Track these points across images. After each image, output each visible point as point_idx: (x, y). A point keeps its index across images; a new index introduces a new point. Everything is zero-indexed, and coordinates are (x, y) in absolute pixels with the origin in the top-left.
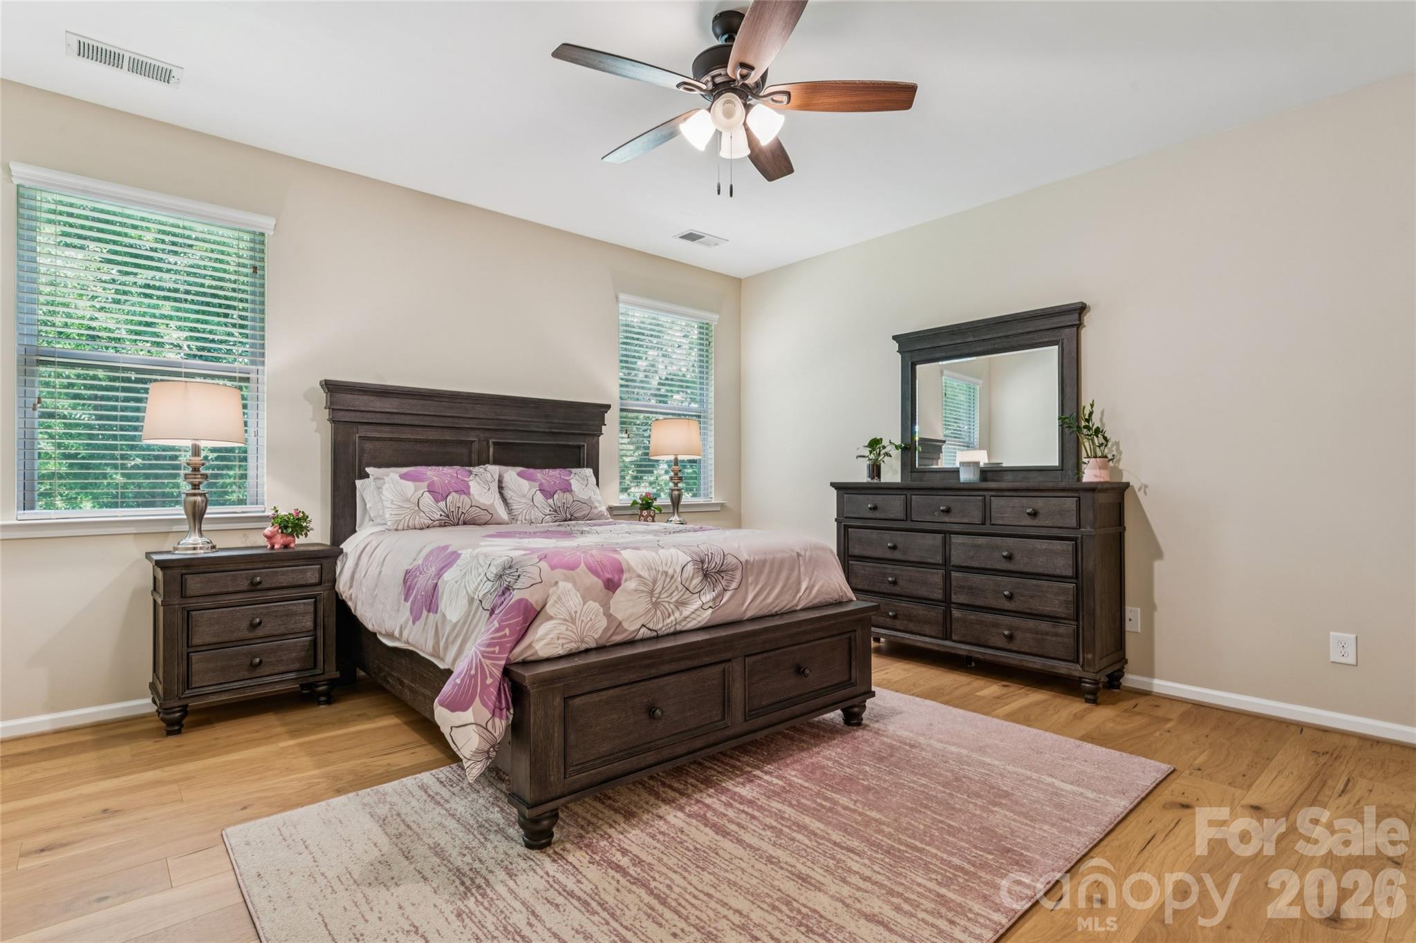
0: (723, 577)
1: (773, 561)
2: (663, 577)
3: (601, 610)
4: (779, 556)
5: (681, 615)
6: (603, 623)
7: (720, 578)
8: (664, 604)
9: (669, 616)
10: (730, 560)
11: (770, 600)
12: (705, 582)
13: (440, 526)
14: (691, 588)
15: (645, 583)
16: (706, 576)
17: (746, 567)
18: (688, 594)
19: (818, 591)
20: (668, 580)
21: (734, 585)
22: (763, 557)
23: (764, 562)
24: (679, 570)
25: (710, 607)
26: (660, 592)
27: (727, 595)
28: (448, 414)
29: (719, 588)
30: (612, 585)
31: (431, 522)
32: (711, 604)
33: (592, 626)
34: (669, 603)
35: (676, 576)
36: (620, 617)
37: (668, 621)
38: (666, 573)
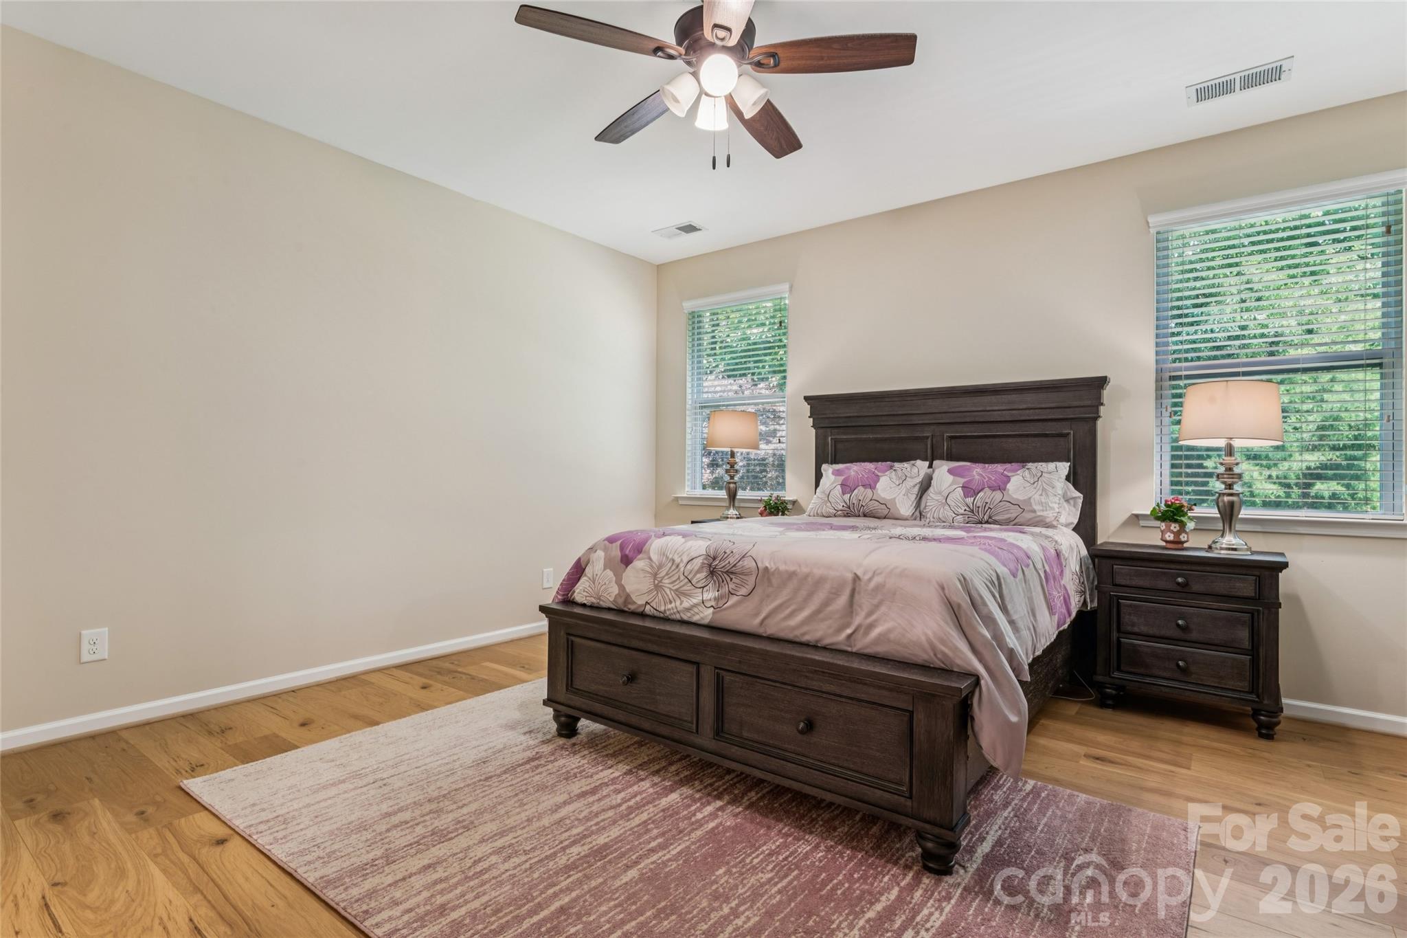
0: (731, 579)
1: (806, 576)
2: (670, 564)
3: (614, 579)
4: (818, 572)
5: (681, 604)
6: (615, 590)
7: (728, 579)
8: (666, 589)
9: (671, 602)
10: (748, 563)
11: (793, 622)
12: (710, 579)
13: (845, 516)
14: (694, 581)
15: (652, 566)
16: (712, 573)
17: (765, 575)
18: (689, 587)
19: (880, 635)
20: (674, 567)
21: (743, 591)
22: (792, 568)
23: (792, 575)
24: (685, 560)
25: (712, 606)
26: (663, 577)
27: (733, 600)
28: (900, 412)
29: (725, 590)
30: (627, 561)
31: (835, 512)
32: (713, 603)
33: (605, 589)
34: (670, 589)
35: (682, 565)
36: (628, 589)
37: (670, 606)
38: (673, 561)
